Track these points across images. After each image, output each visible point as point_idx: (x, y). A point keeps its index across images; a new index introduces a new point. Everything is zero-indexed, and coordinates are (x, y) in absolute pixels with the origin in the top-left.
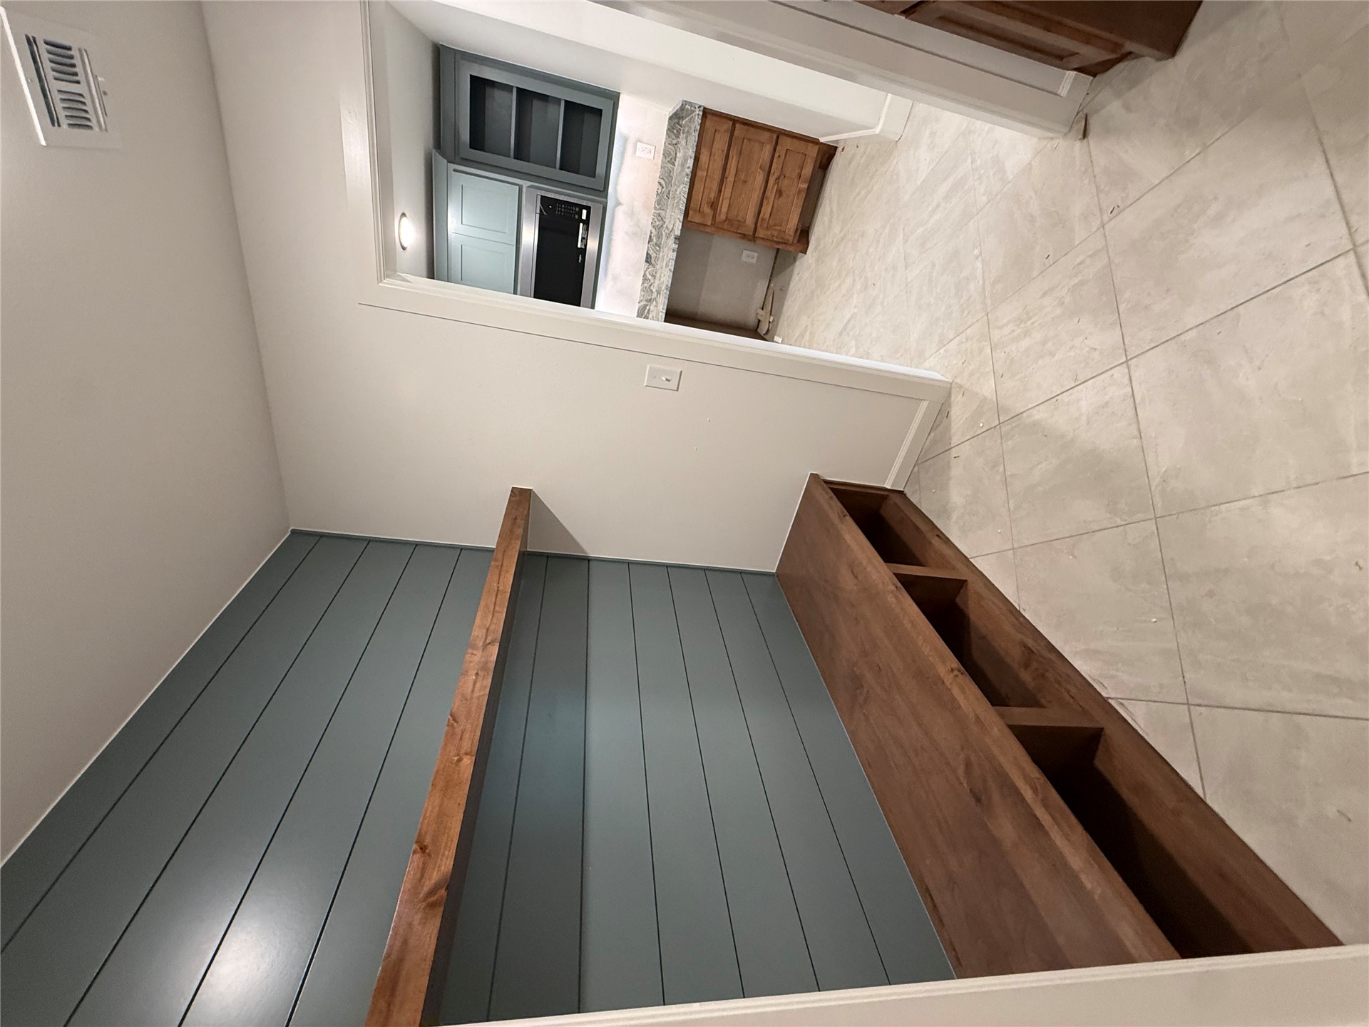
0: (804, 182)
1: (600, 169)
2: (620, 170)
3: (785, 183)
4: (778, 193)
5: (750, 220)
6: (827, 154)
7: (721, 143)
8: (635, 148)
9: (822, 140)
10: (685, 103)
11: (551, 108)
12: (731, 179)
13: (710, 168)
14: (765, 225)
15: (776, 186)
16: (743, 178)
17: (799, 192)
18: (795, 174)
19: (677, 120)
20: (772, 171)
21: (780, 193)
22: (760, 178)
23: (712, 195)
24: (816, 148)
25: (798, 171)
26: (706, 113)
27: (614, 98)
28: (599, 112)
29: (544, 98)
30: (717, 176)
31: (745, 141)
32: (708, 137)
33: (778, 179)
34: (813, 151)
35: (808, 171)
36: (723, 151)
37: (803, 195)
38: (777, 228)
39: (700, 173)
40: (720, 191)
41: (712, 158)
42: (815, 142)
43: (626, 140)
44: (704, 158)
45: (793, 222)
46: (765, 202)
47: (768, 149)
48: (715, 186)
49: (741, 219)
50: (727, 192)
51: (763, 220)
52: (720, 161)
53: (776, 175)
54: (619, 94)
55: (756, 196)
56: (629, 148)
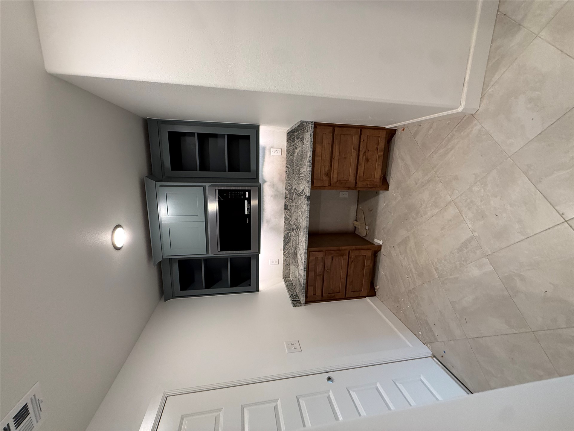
0: (380, 152)
1: (253, 167)
3: (369, 154)
4: (366, 161)
5: (352, 178)
6: (392, 133)
7: (327, 140)
8: (270, 152)
9: (387, 127)
10: (301, 122)
11: (219, 140)
12: (336, 158)
13: (323, 154)
14: (362, 179)
15: (365, 156)
16: (343, 156)
17: (379, 157)
18: (375, 148)
20: (361, 149)
21: (367, 160)
22: (354, 154)
23: (327, 169)
24: (383, 132)
25: (376, 146)
26: (316, 125)
27: (256, 128)
28: (248, 138)
29: (215, 136)
30: (328, 158)
31: (342, 135)
33: (365, 152)
34: (383, 134)
35: (382, 145)
36: (329, 144)
37: (381, 158)
38: (369, 179)
39: (317, 158)
40: (331, 166)
41: (323, 149)
42: (383, 129)
43: (264, 149)
44: (318, 149)
45: (378, 175)
46: (359, 167)
47: (356, 138)
48: (328, 164)
49: (346, 179)
50: (335, 166)
51: (360, 177)
52: (328, 151)
53: (363, 151)
54: (259, 126)
55: (353, 164)
56: (267, 152)
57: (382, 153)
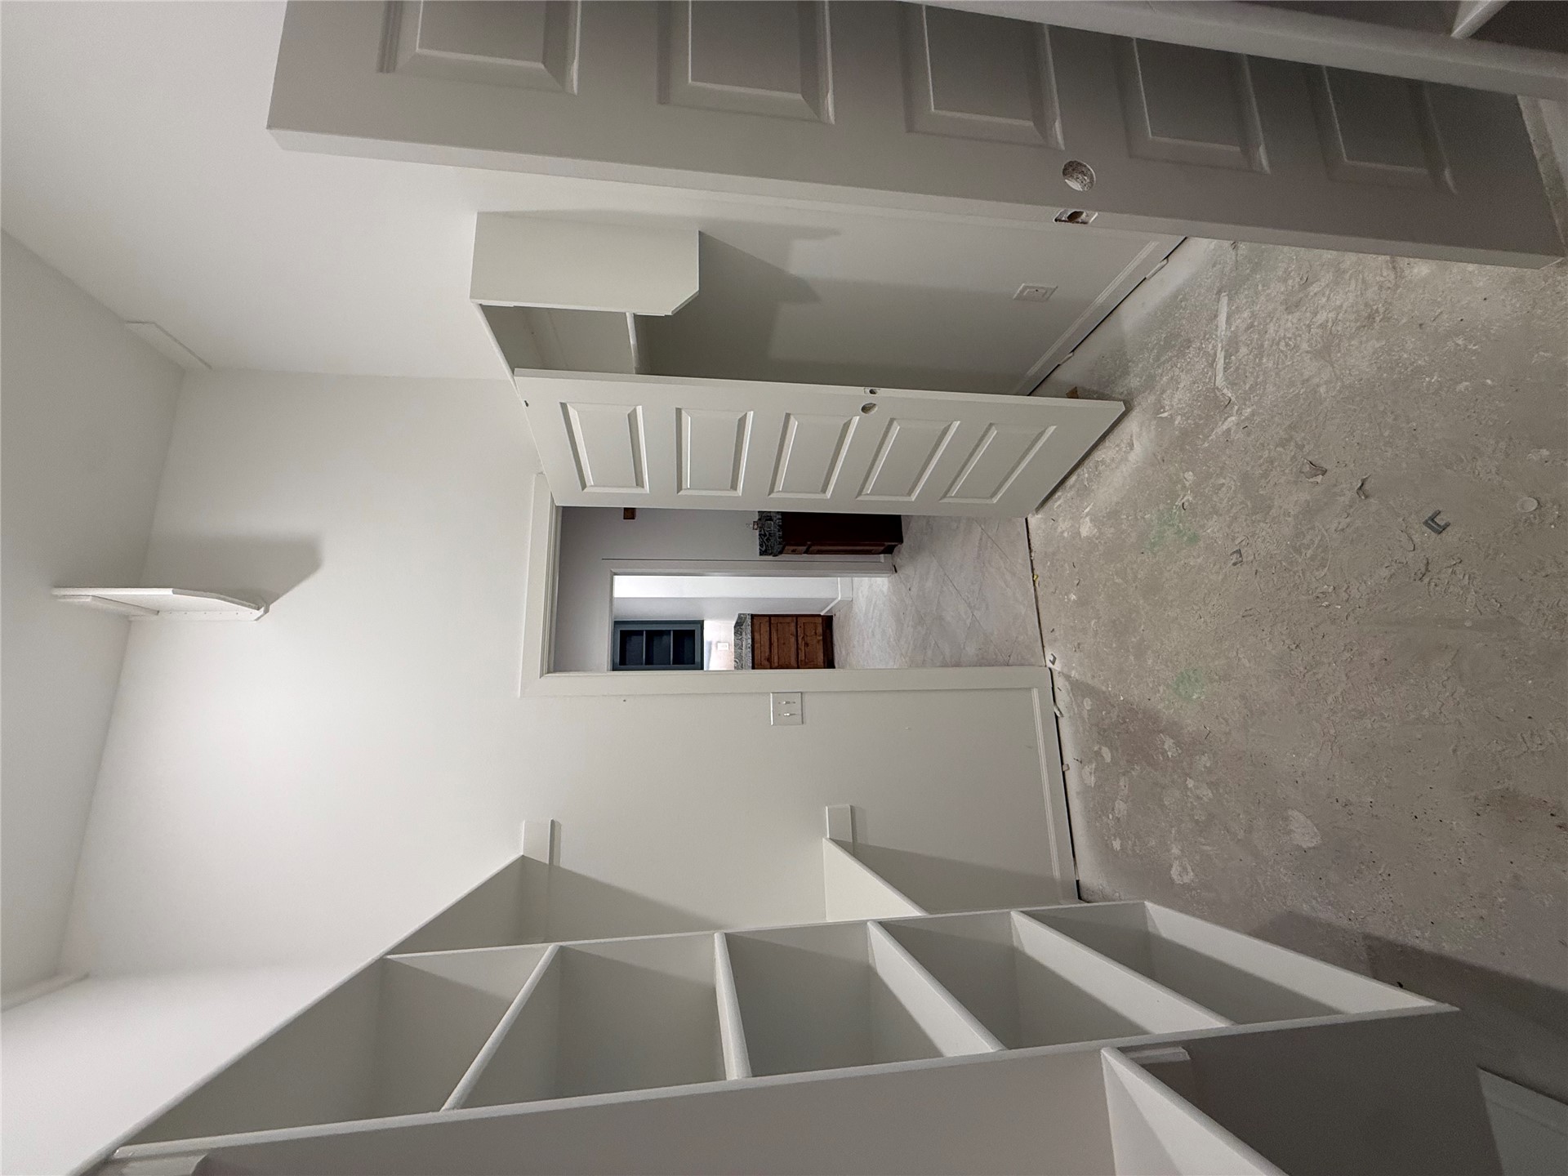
0: (819, 636)
1: (697, 659)
2: (709, 660)
3: (808, 639)
5: (793, 662)
6: (828, 621)
7: (765, 628)
8: (717, 647)
9: (822, 614)
10: (740, 615)
11: (665, 638)
12: (775, 644)
13: (762, 641)
14: (803, 663)
15: (804, 642)
16: (782, 642)
17: (818, 641)
18: (813, 633)
19: (739, 625)
20: (799, 635)
21: (807, 645)
22: (793, 640)
23: (767, 654)
24: (820, 619)
26: (753, 616)
27: (701, 623)
28: (693, 632)
29: (661, 632)
30: (767, 644)
31: (778, 624)
32: (757, 628)
33: (803, 638)
35: (820, 630)
36: (767, 632)
37: (821, 643)
38: (811, 663)
39: (756, 646)
40: (771, 651)
41: (762, 636)
42: (819, 616)
43: (710, 644)
44: (757, 637)
45: (819, 658)
46: (799, 651)
47: (793, 624)
48: (767, 650)
49: (788, 664)
50: (775, 651)
51: (801, 661)
52: (767, 637)
53: (802, 636)
54: (703, 621)
55: (793, 649)
56: (713, 647)
57: (821, 638)
